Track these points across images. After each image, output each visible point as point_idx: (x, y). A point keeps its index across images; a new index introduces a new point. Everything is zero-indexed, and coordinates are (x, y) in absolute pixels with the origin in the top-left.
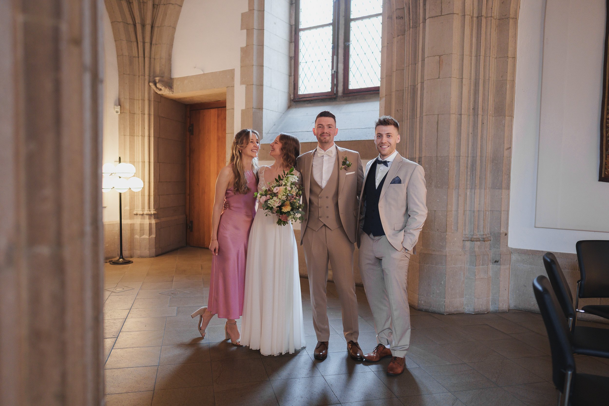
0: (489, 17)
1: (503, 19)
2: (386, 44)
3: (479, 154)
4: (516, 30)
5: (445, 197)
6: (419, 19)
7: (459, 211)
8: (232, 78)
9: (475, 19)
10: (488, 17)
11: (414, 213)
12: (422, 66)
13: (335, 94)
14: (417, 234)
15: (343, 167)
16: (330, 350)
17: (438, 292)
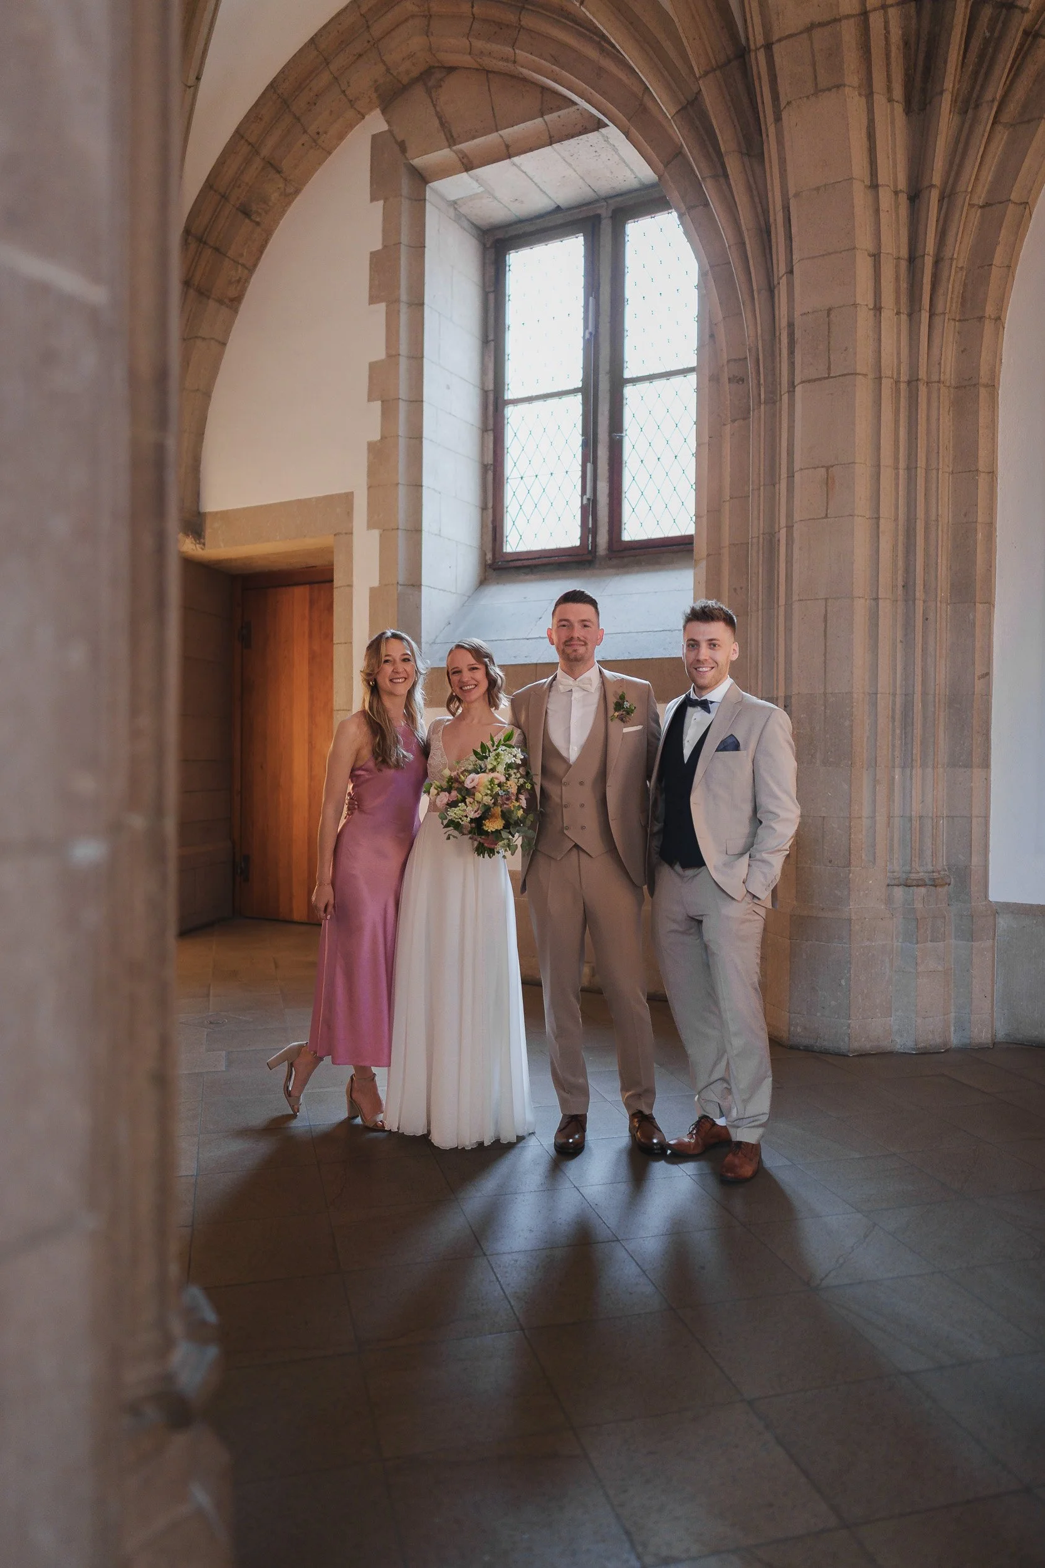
0: (935, 382)
1: (965, 387)
2: (706, 439)
3: (918, 688)
4: (993, 411)
5: (846, 787)
6: (780, 384)
7: (878, 818)
8: (348, 513)
9: (903, 386)
10: (932, 382)
11: (771, 816)
12: (787, 490)
13: (590, 552)
14: (777, 862)
15: (616, 714)
16: (591, 1135)
17: (833, 1003)
